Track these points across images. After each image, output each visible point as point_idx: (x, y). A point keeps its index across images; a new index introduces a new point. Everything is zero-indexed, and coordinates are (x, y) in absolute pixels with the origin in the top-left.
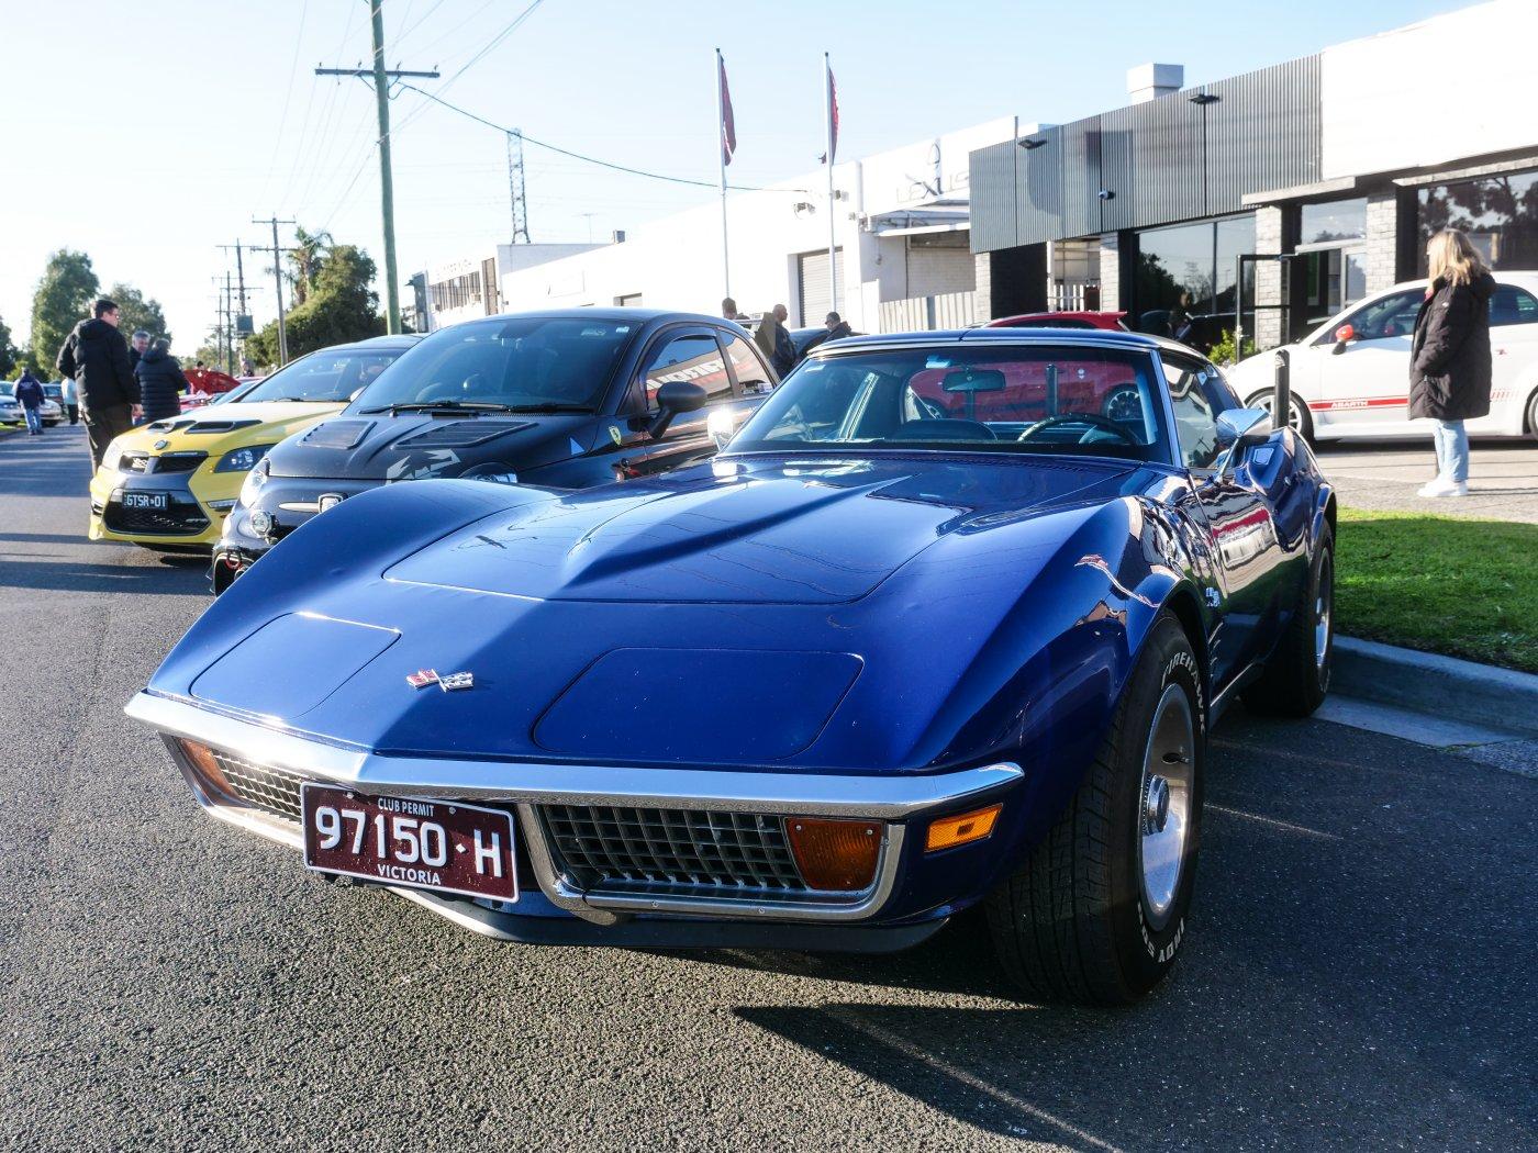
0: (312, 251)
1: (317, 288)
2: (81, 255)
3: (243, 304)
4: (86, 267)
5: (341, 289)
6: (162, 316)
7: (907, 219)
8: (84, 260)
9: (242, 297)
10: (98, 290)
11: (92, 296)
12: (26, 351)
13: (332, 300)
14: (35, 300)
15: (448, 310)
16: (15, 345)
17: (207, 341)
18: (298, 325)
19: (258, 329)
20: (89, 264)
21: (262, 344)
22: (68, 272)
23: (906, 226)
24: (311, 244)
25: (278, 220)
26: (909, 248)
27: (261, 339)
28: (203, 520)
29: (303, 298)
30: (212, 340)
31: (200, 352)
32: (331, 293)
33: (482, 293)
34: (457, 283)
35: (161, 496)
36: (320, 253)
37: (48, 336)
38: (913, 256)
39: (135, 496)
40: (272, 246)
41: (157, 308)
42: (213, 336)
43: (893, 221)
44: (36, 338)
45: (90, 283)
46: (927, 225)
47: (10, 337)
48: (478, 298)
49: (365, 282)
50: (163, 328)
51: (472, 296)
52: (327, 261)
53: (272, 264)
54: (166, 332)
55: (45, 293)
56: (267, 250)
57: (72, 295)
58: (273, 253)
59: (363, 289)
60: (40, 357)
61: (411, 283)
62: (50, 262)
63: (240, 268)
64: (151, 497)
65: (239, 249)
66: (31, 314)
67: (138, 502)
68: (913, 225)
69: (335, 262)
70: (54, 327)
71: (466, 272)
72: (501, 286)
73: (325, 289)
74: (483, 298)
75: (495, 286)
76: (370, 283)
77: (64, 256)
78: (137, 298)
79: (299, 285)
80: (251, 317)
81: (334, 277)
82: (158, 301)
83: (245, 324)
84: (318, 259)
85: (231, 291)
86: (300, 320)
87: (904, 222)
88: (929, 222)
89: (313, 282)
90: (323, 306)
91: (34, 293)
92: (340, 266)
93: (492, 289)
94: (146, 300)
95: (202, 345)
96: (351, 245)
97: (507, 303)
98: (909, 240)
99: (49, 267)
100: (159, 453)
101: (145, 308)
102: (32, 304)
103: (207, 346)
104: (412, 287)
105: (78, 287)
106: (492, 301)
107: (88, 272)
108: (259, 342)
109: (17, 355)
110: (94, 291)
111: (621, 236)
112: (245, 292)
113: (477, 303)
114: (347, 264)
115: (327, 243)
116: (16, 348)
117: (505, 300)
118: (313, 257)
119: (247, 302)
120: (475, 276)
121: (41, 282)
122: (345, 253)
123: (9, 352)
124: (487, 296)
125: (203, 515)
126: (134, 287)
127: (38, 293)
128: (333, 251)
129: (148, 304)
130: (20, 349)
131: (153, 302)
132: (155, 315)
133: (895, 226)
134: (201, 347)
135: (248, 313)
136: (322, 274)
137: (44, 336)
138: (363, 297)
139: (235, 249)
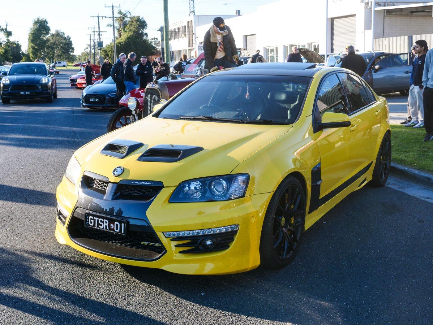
0: (124, 18)
1: (125, 32)
2: (44, 20)
3: (100, 37)
4: (46, 24)
5: (134, 32)
6: (71, 41)
7: (385, 3)
8: (45, 21)
9: (99, 35)
10: (50, 32)
11: (48, 34)
12: (26, 53)
13: (132, 36)
14: (29, 36)
15: (173, 40)
16: (23, 51)
17: (85, 50)
18: (119, 45)
19: (104, 45)
20: (47, 23)
21: (107, 52)
22: (40, 25)
23: (385, 6)
24: (124, 16)
25: (114, 6)
26: (385, 15)
27: (106, 50)
28: (157, 245)
29: (120, 36)
30: (87, 49)
31: (83, 53)
32: (131, 33)
33: (187, 34)
34: (177, 30)
35: (121, 223)
36: (126, 19)
37: (33, 48)
38: (387, 19)
39: (96, 219)
40: (112, 16)
41: (70, 38)
42: (87, 48)
43: (379, 3)
44: (30, 49)
45: (47, 30)
46: (394, 5)
47: (21, 48)
48: (185, 35)
49: (143, 29)
50: (71, 45)
51: (183, 35)
52: (129, 21)
53: (111, 23)
54: (72, 47)
55: (32, 34)
56: (110, 17)
57: (41, 34)
58: (112, 18)
59: (142, 32)
60: (31, 55)
61: (159, 30)
62: (34, 22)
63: (99, 24)
64: (111, 221)
65: (98, 17)
66: (28, 40)
67: (98, 224)
68: (388, 5)
69: (132, 22)
70: (35, 45)
71: (181, 26)
72: (195, 30)
73: (129, 32)
74: (187, 35)
75: (192, 31)
76: (145, 29)
77: (38, 20)
78: (63, 35)
79: (119, 31)
80: (102, 42)
81: (132, 27)
82: (70, 36)
83: (100, 44)
84: (126, 21)
85: (95, 33)
86: (120, 43)
87: (383, 4)
88: (395, 4)
89: (124, 29)
90: (128, 38)
91: (29, 33)
92: (134, 23)
93: (191, 32)
94: (66, 36)
95: (83, 51)
96: (138, 16)
97: (198, 37)
98: (385, 12)
99: (34, 24)
100: (118, 180)
101: (65, 38)
102: (28, 37)
103: (85, 51)
104: (160, 31)
105: (43, 31)
106: (191, 36)
107: (47, 26)
108: (105, 51)
109: (23, 54)
110: (49, 32)
111: (239, 13)
112: (100, 33)
113: (185, 38)
114: (137, 23)
115: (129, 15)
116: (23, 52)
117: (197, 36)
118: (124, 20)
119: (101, 36)
120: (184, 27)
121: (31, 29)
122: (136, 19)
123: (21, 53)
124: (189, 35)
125: (158, 240)
126: (62, 31)
127: (30, 33)
128: (132, 18)
129: (66, 37)
130: (24, 52)
131: (68, 36)
132: (69, 41)
133: (380, 5)
134: (83, 52)
135: (101, 41)
136: (128, 26)
137: (32, 48)
138: (142, 35)
139: (97, 18)
